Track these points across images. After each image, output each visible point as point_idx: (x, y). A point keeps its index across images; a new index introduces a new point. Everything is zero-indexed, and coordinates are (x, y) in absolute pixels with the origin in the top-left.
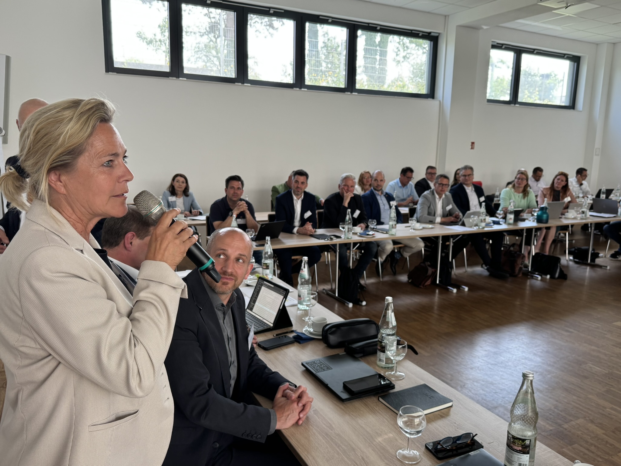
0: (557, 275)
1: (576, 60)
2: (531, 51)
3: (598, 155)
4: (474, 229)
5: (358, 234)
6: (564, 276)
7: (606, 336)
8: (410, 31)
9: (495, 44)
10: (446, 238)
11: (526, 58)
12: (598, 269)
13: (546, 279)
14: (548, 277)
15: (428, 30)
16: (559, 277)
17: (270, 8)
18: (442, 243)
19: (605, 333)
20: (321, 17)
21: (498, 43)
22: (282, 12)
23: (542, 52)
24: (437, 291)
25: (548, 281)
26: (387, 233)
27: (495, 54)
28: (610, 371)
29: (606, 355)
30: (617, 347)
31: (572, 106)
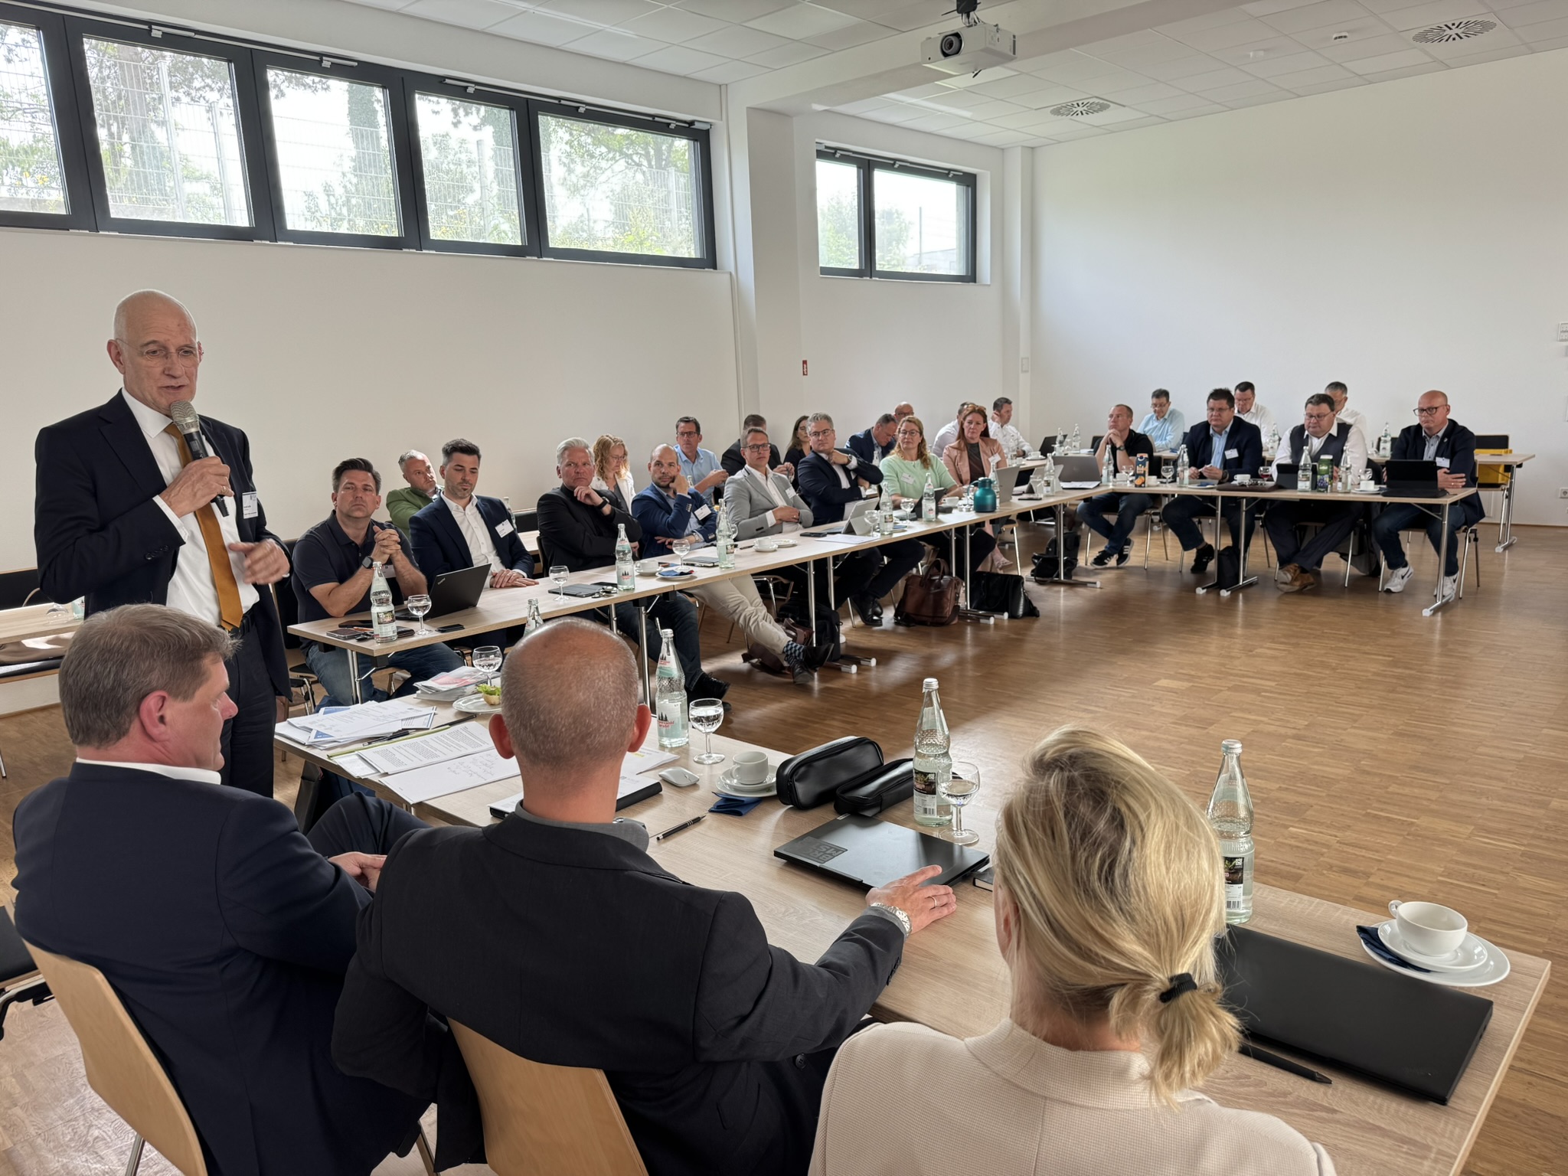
0: (1021, 612)
1: (968, 181)
2: (890, 165)
3: (1027, 371)
4: (876, 539)
5: (657, 574)
6: (1032, 612)
7: (1154, 708)
8: (650, 119)
9: (822, 148)
10: (821, 563)
11: (880, 177)
12: (1081, 590)
13: (1003, 620)
14: (1006, 615)
15: (689, 118)
16: (1025, 614)
17: (321, 55)
18: (815, 575)
19: (1150, 702)
20: (448, 81)
21: (826, 147)
22: (352, 67)
23: (908, 165)
24: (816, 675)
25: (1006, 623)
26: (714, 566)
27: (825, 170)
28: (1192, 769)
29: (1170, 742)
30: (1180, 724)
31: (971, 276)
